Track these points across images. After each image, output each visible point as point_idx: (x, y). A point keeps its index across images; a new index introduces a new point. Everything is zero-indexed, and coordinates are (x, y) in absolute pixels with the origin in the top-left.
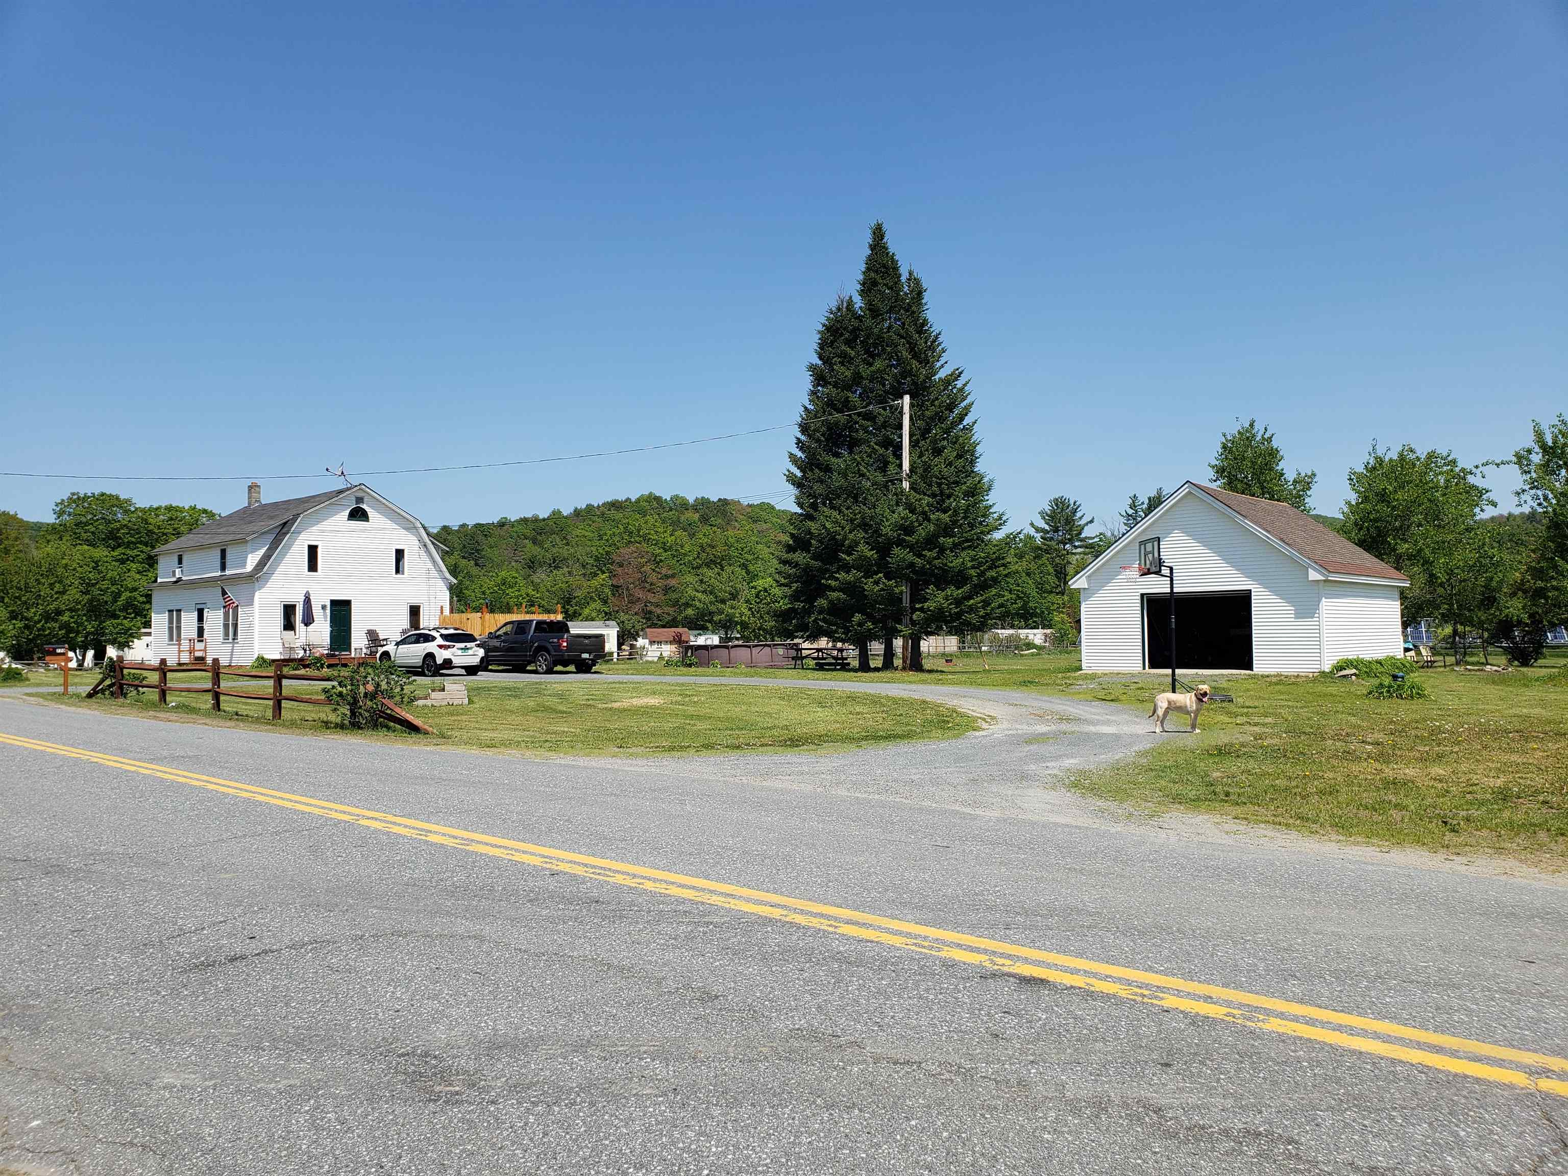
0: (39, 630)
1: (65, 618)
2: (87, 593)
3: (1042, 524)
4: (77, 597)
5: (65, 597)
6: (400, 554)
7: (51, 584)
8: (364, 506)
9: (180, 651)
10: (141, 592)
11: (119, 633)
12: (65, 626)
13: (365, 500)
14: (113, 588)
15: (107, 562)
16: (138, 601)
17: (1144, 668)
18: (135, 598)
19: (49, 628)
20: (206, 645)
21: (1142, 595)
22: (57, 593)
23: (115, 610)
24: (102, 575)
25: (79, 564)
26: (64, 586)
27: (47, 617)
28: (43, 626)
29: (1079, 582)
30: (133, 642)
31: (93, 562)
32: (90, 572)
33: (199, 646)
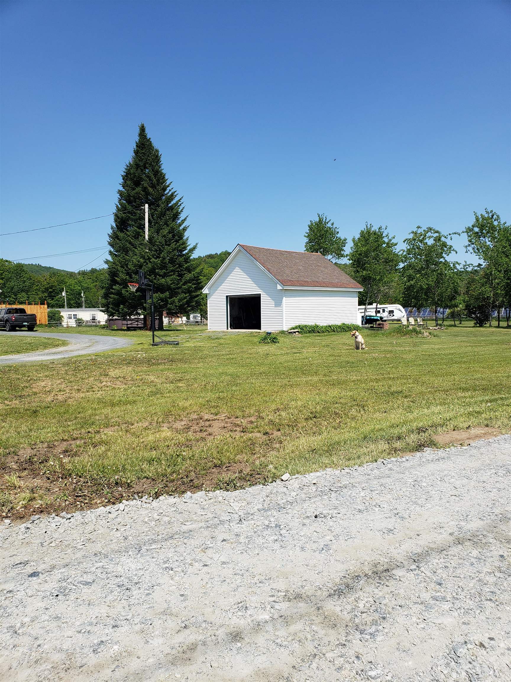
17: (227, 329)
21: (227, 297)
29: (205, 291)
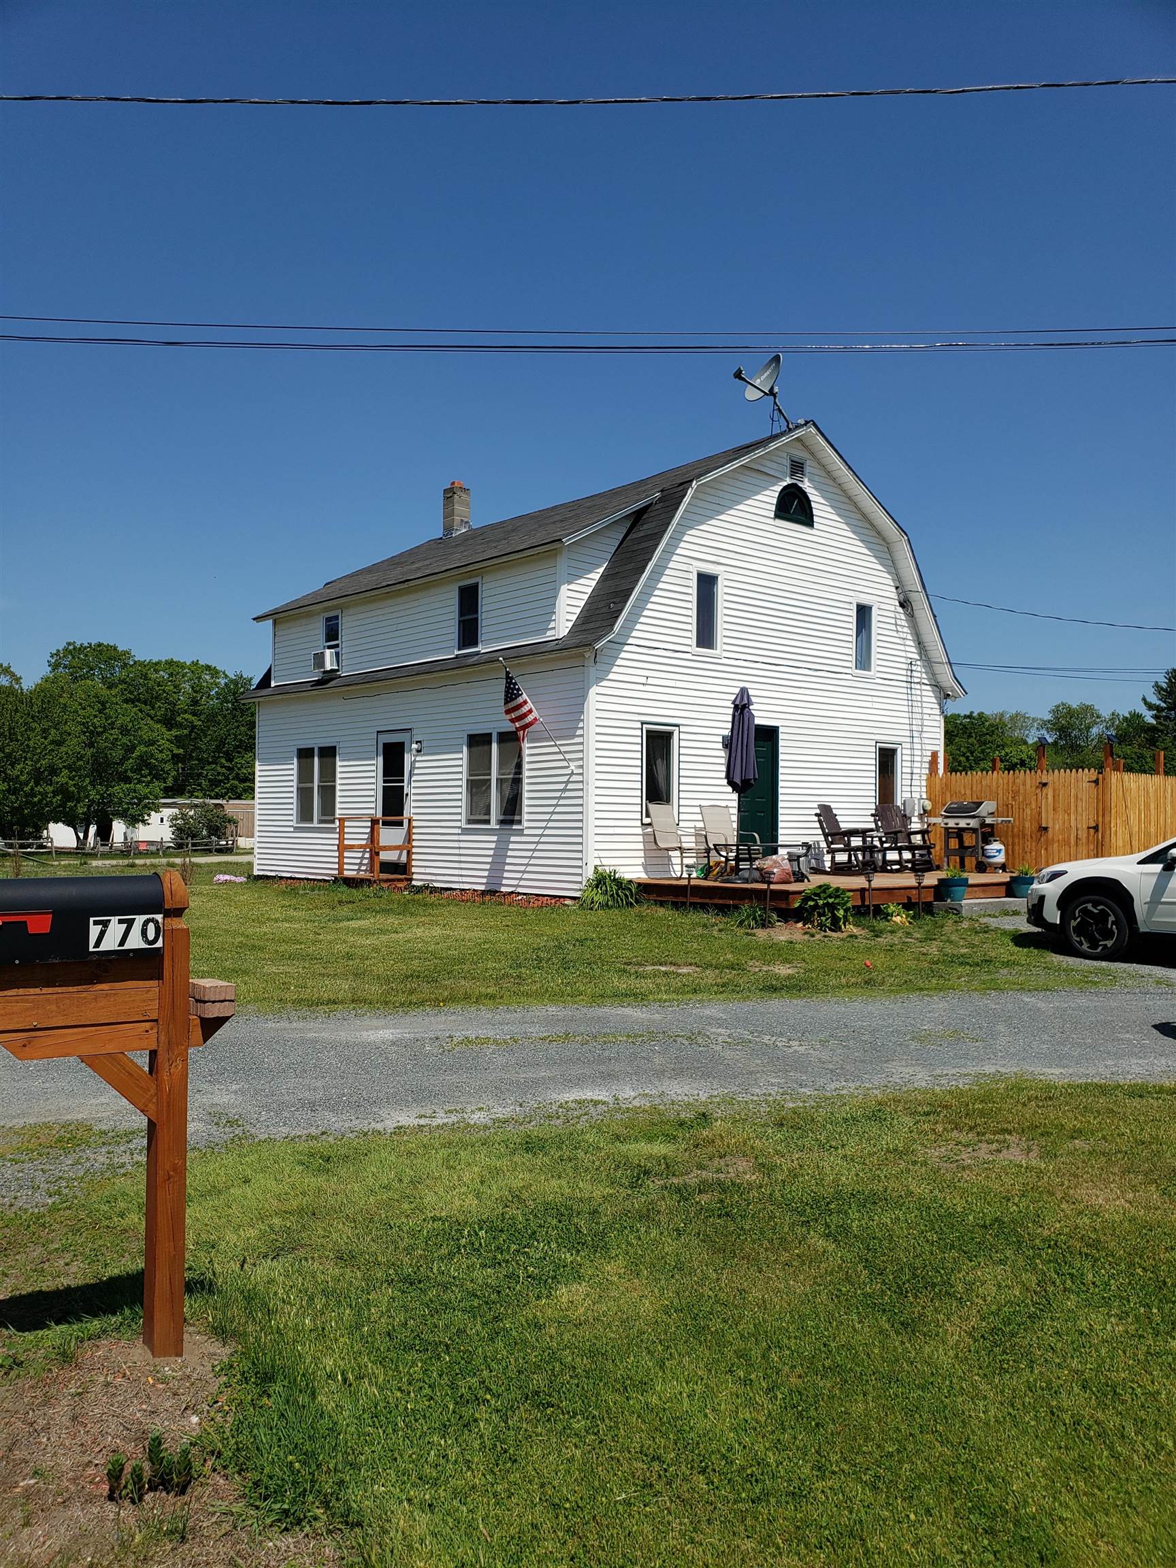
0: (26, 795)
1: (62, 778)
2: (91, 745)
3: (1154, 700)
4: (78, 749)
5: (63, 749)
6: (863, 613)
7: (44, 731)
8: (806, 485)
9: (342, 848)
10: (159, 746)
11: (130, 803)
12: (63, 790)
13: (807, 469)
14: (125, 740)
15: (117, 704)
16: (156, 759)
18: (152, 755)
19: (40, 793)
20: (409, 833)
22: (53, 742)
23: (126, 771)
24: (109, 721)
25: (80, 704)
26: (61, 734)
27: (37, 776)
28: (32, 789)
30: (149, 815)
31: (99, 702)
32: (95, 716)
33: (390, 836)
